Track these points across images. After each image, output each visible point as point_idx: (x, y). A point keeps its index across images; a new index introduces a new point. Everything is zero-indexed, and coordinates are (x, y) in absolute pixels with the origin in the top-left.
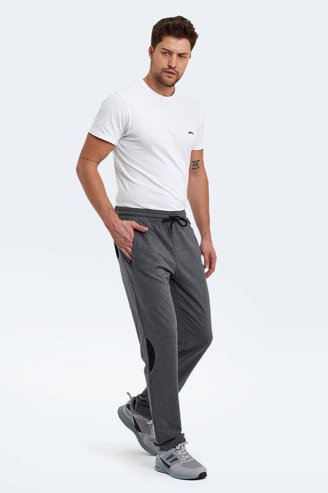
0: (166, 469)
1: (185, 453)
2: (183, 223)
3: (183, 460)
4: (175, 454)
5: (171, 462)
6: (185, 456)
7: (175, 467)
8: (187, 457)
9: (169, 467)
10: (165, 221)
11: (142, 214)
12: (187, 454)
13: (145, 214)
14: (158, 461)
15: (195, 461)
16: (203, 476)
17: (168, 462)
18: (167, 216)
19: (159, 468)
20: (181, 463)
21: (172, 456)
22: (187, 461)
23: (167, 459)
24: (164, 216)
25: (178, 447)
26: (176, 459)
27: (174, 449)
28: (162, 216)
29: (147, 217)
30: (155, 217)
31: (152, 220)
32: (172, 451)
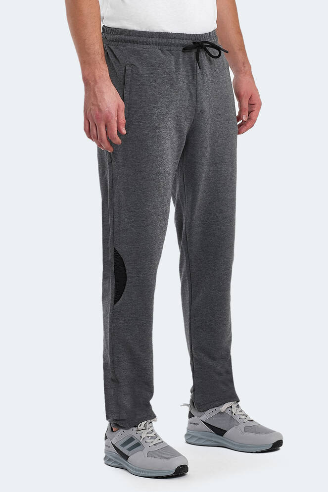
0: (122, 461)
1: (153, 435)
2: (215, 52)
3: (149, 445)
4: (137, 436)
5: (130, 449)
6: (152, 440)
7: (136, 458)
8: (156, 441)
9: (126, 457)
10: (186, 49)
11: (150, 40)
12: (156, 436)
13: (154, 40)
14: (109, 449)
15: (168, 446)
16: (181, 471)
17: (124, 450)
18: (190, 42)
19: (110, 460)
20: (146, 451)
21: (131, 439)
22: (155, 448)
23: (124, 445)
24: (185, 42)
25: (142, 426)
26: (138, 444)
27: (135, 429)
28: (181, 42)
29: (158, 44)
30: (170, 45)
31: (165, 48)
32: (132, 432)
